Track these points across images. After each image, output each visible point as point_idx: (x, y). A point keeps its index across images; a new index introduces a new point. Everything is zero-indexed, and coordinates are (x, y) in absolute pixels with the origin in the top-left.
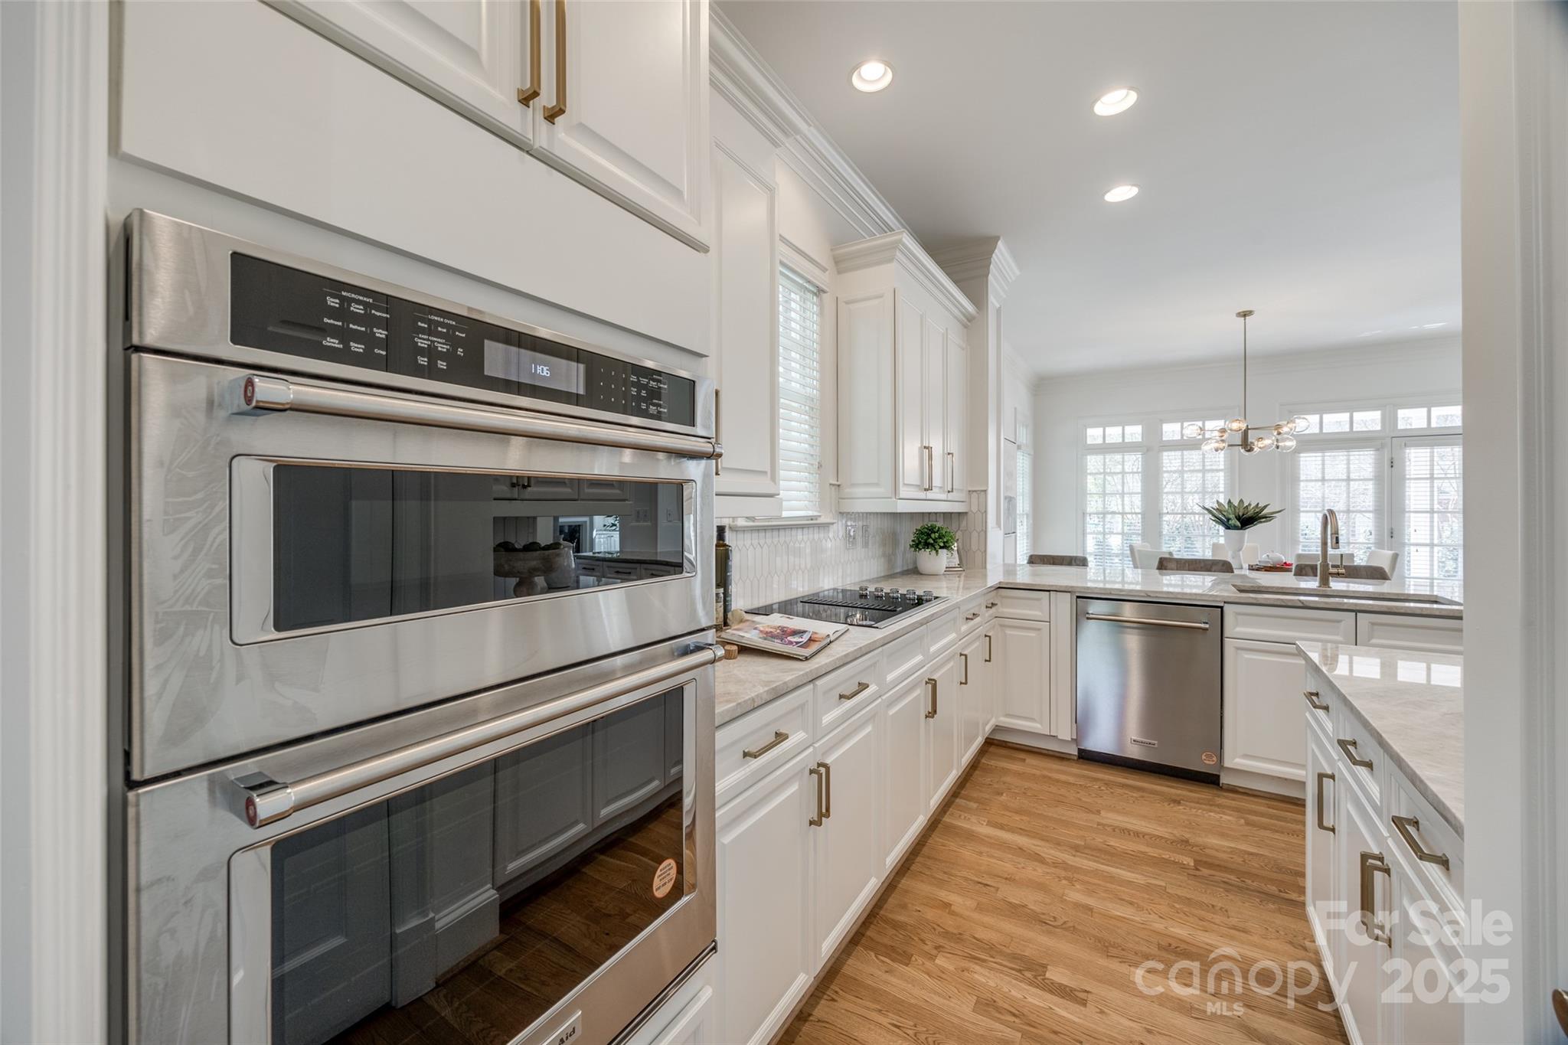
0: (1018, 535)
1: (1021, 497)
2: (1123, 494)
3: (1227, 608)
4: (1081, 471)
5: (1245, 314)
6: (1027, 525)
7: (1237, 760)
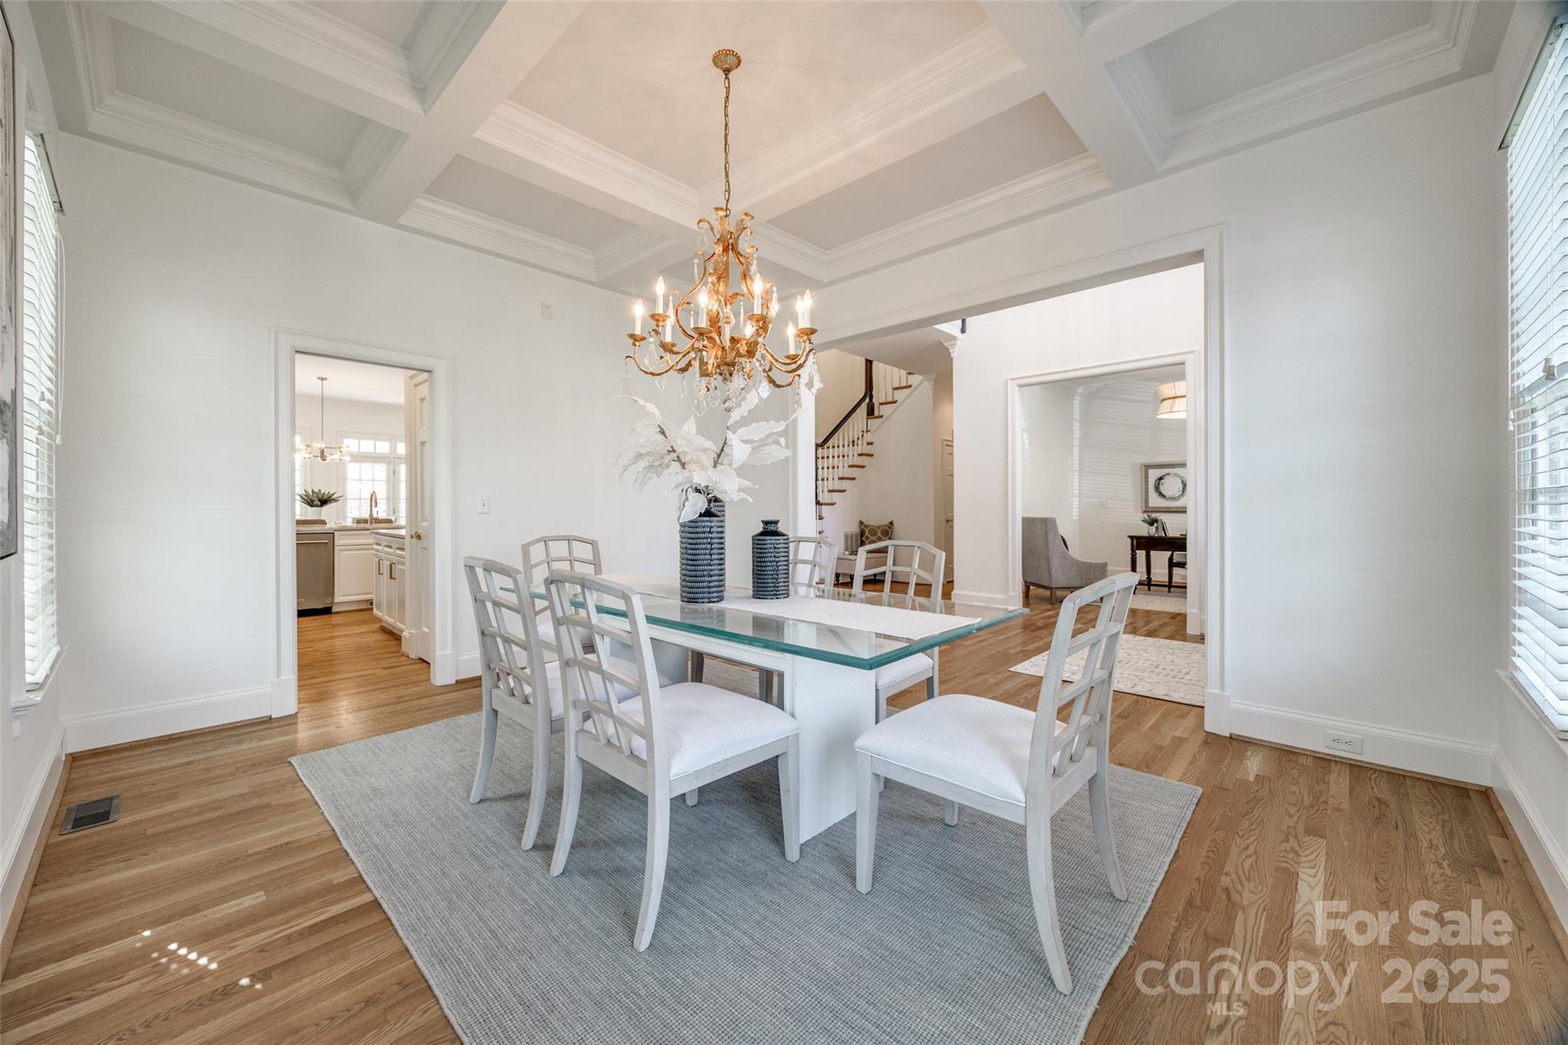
3: (336, 533)
5: (323, 379)
7: (341, 598)
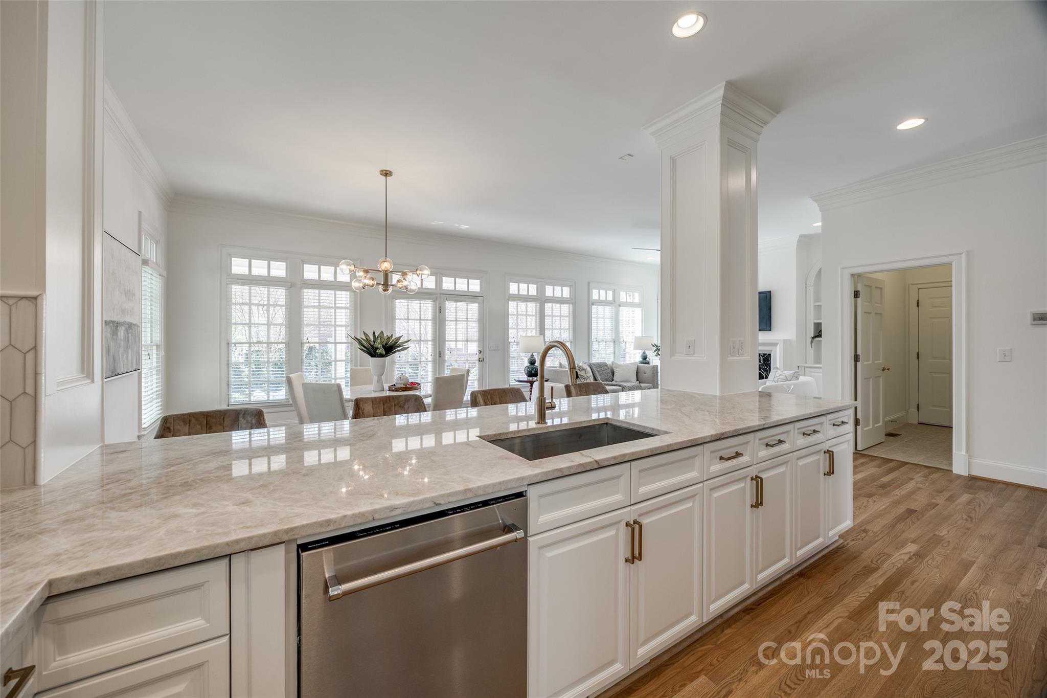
0: (144, 371)
1: (149, 325)
2: (250, 324)
4: (225, 301)
5: (386, 174)
6: (157, 358)
